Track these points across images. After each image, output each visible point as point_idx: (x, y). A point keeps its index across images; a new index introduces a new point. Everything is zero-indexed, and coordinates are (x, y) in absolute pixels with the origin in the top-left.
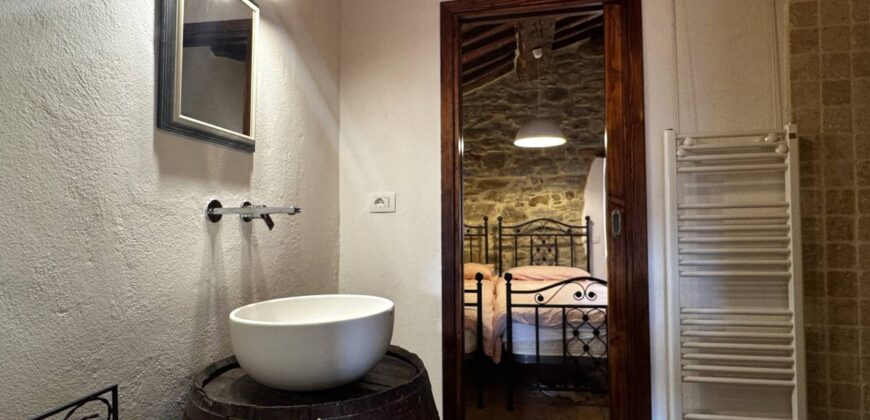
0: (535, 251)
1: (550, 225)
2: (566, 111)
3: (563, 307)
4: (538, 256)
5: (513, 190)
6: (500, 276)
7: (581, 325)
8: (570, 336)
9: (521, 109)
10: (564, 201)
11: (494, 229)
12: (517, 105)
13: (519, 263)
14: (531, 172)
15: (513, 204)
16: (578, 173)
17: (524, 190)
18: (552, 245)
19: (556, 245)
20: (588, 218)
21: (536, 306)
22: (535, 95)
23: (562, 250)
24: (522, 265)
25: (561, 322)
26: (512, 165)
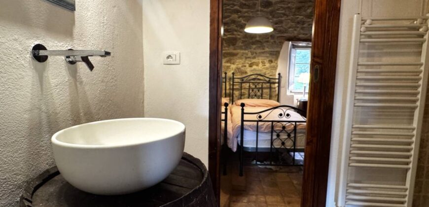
0: (251, 91)
1: (259, 77)
2: (271, 15)
3: (272, 122)
4: (252, 93)
5: (241, 58)
6: (232, 104)
7: (281, 131)
8: (275, 137)
9: (246, 12)
10: (268, 65)
11: (230, 79)
12: (244, 10)
13: (242, 97)
14: (251, 49)
15: (240, 66)
16: (276, 49)
17: (246, 58)
18: (260, 88)
19: (262, 88)
20: (279, 74)
21: (258, 121)
22: (255, 4)
23: (265, 91)
24: (244, 99)
25: (270, 130)
26: (240, 44)
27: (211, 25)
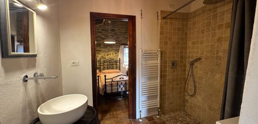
0: (108, 66)
1: (111, 60)
2: (115, 34)
3: (117, 81)
4: (109, 67)
5: (103, 52)
6: (100, 72)
7: (121, 85)
8: (118, 87)
9: (104, 33)
10: (115, 55)
11: (99, 61)
12: (104, 32)
13: (105, 69)
14: (107, 48)
15: (103, 55)
16: (118, 48)
17: (105, 52)
18: (112, 65)
19: (113, 64)
20: (119, 59)
21: (111, 82)
22: (108, 30)
23: (114, 65)
24: (105, 70)
25: (117, 85)
26: (102, 46)
27: (91, 51)
